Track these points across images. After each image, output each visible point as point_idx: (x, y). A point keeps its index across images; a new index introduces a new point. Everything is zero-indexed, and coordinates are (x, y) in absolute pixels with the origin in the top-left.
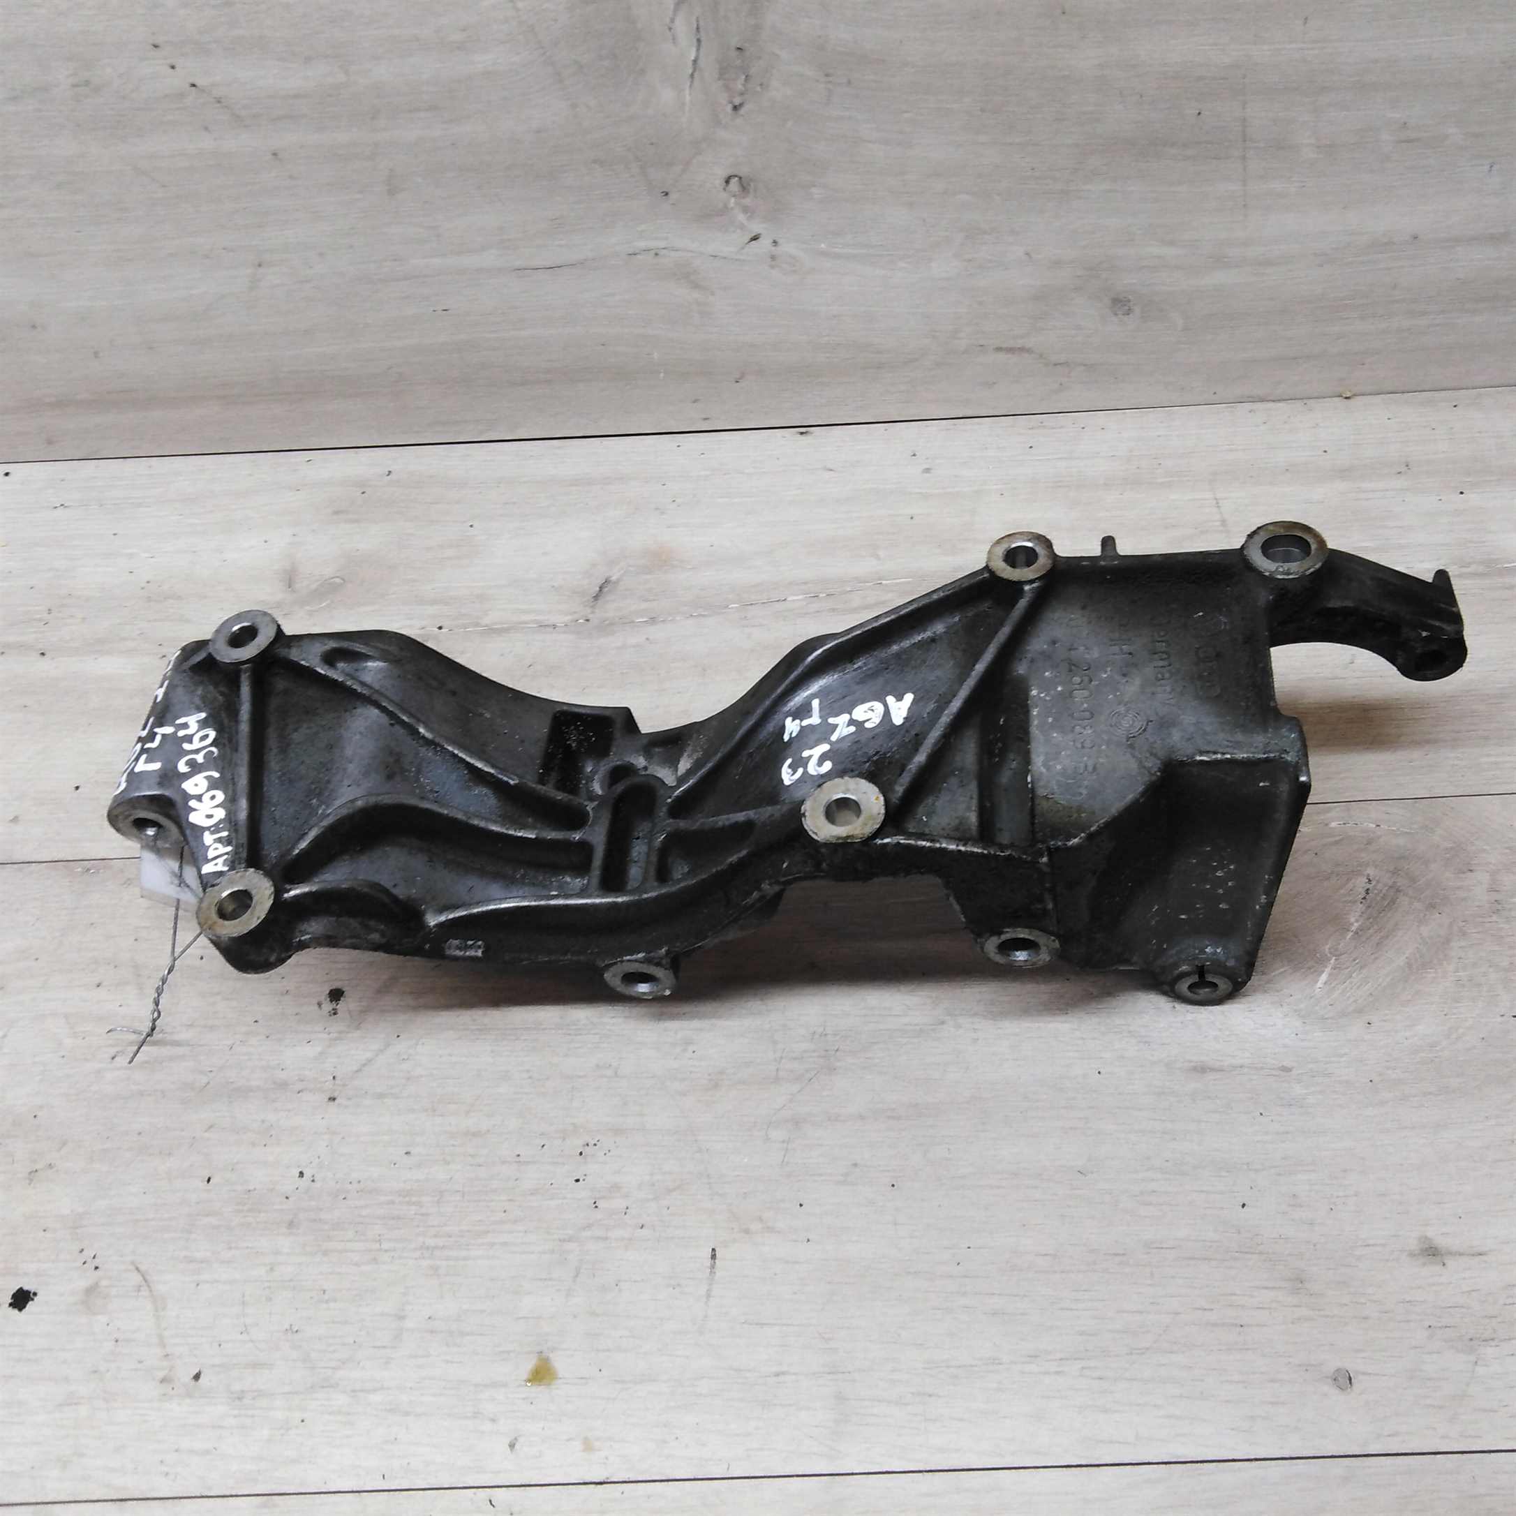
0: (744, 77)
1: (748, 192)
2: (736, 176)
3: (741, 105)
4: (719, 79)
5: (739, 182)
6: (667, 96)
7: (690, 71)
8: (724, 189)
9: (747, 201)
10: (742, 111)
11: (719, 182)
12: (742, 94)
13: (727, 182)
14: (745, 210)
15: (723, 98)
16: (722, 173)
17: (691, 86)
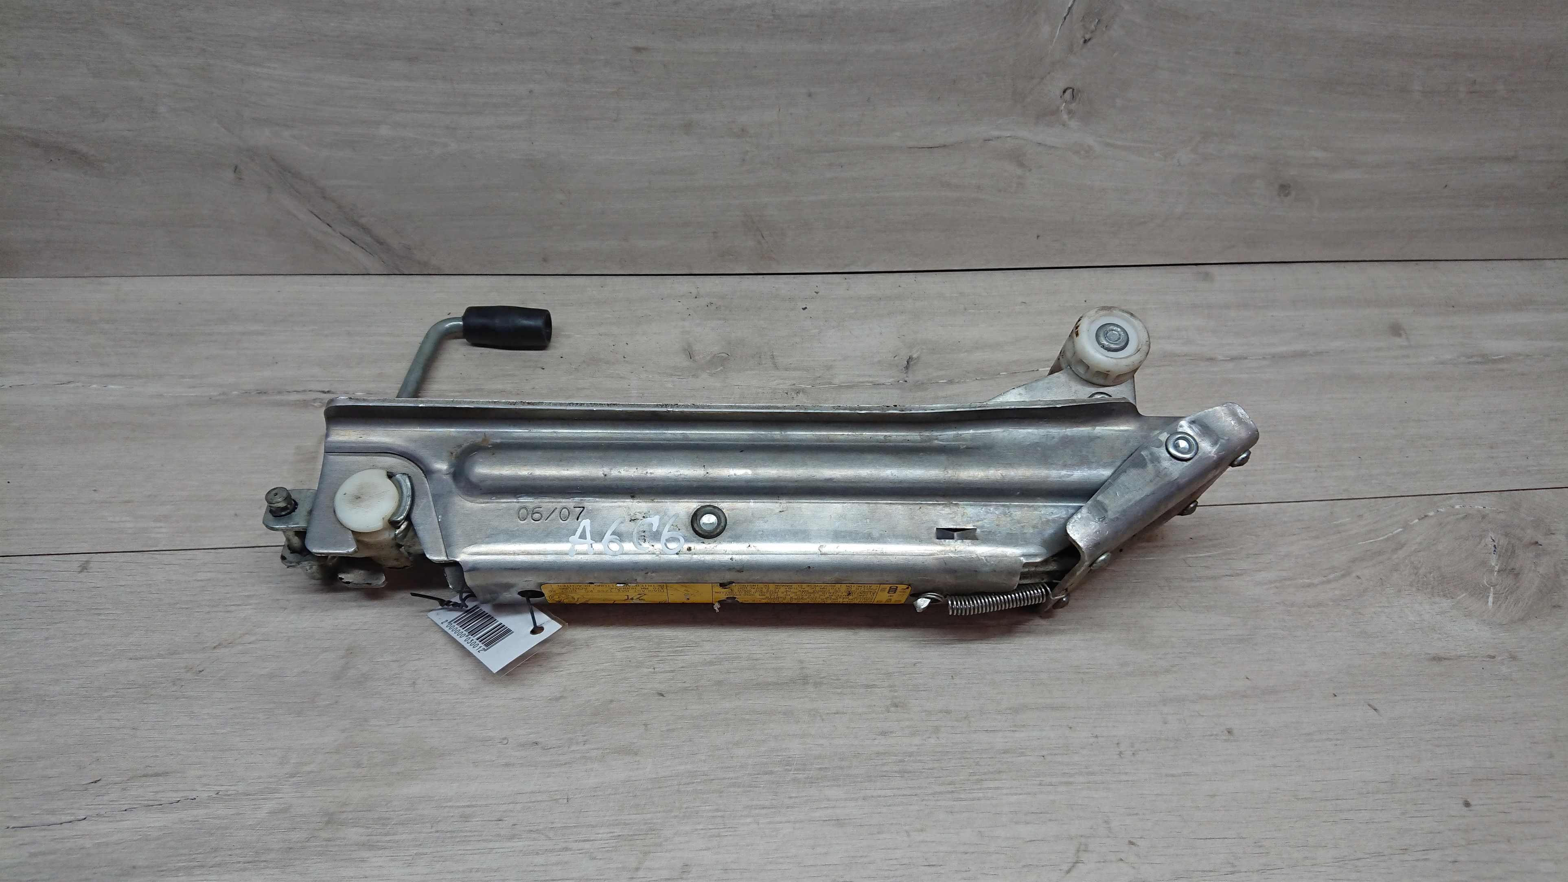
0: (1097, 21)
1: (1076, 99)
2: (1071, 88)
3: (1089, 40)
4: (1081, 21)
5: (1072, 92)
6: (1046, 29)
7: (1065, 15)
8: (1061, 97)
9: (1073, 106)
10: (1089, 43)
11: (1059, 92)
12: (1092, 32)
13: (1064, 92)
14: (1070, 112)
15: (1079, 36)
16: (1062, 85)
17: (1062, 25)
